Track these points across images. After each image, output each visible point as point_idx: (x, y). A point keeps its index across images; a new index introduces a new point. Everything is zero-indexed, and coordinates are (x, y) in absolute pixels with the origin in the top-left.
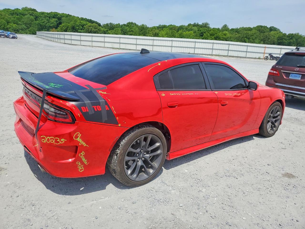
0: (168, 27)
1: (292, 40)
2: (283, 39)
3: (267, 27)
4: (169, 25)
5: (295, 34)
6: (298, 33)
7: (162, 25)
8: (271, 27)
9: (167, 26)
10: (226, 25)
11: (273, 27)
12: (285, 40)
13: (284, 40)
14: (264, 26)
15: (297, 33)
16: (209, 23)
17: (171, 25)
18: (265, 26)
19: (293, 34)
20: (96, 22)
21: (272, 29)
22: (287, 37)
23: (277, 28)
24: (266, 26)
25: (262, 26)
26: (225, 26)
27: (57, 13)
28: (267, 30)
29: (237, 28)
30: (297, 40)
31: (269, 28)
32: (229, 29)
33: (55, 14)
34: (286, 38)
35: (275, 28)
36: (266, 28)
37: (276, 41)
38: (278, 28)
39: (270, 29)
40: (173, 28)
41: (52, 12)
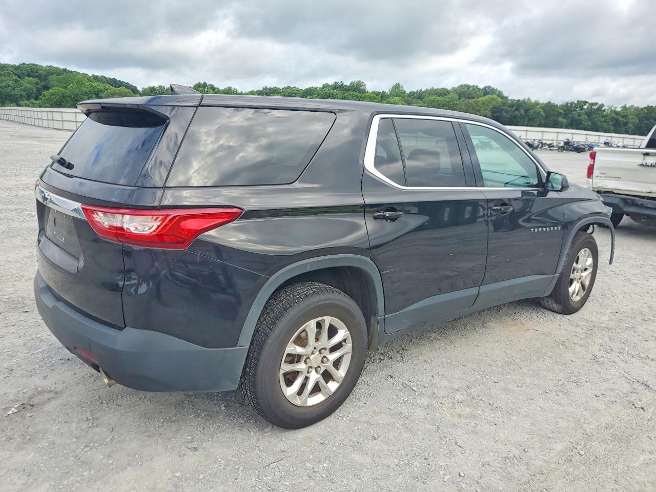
0: (283, 92)
1: (517, 112)
2: (503, 110)
3: (479, 87)
4: (285, 88)
5: (522, 100)
6: (528, 98)
7: (270, 88)
8: (485, 88)
9: (281, 88)
10: (399, 84)
11: (489, 87)
12: (506, 112)
13: (503, 112)
14: (473, 86)
15: (526, 98)
16: (365, 83)
17: (289, 88)
18: (475, 85)
19: (519, 101)
20: (127, 83)
21: (487, 91)
22: (509, 107)
23: (496, 90)
24: (477, 87)
25: (468, 86)
26: (397, 86)
27: (36, 65)
28: (478, 92)
29: (419, 89)
30: (526, 111)
31: (481, 88)
32: (405, 92)
33: (31, 69)
34: (506, 108)
35: (493, 89)
36: (477, 90)
37: (489, 114)
38: (499, 89)
39: (484, 91)
40: (293, 93)
41: (23, 64)
